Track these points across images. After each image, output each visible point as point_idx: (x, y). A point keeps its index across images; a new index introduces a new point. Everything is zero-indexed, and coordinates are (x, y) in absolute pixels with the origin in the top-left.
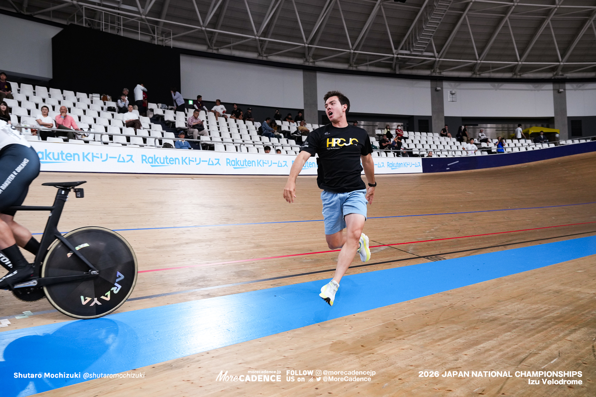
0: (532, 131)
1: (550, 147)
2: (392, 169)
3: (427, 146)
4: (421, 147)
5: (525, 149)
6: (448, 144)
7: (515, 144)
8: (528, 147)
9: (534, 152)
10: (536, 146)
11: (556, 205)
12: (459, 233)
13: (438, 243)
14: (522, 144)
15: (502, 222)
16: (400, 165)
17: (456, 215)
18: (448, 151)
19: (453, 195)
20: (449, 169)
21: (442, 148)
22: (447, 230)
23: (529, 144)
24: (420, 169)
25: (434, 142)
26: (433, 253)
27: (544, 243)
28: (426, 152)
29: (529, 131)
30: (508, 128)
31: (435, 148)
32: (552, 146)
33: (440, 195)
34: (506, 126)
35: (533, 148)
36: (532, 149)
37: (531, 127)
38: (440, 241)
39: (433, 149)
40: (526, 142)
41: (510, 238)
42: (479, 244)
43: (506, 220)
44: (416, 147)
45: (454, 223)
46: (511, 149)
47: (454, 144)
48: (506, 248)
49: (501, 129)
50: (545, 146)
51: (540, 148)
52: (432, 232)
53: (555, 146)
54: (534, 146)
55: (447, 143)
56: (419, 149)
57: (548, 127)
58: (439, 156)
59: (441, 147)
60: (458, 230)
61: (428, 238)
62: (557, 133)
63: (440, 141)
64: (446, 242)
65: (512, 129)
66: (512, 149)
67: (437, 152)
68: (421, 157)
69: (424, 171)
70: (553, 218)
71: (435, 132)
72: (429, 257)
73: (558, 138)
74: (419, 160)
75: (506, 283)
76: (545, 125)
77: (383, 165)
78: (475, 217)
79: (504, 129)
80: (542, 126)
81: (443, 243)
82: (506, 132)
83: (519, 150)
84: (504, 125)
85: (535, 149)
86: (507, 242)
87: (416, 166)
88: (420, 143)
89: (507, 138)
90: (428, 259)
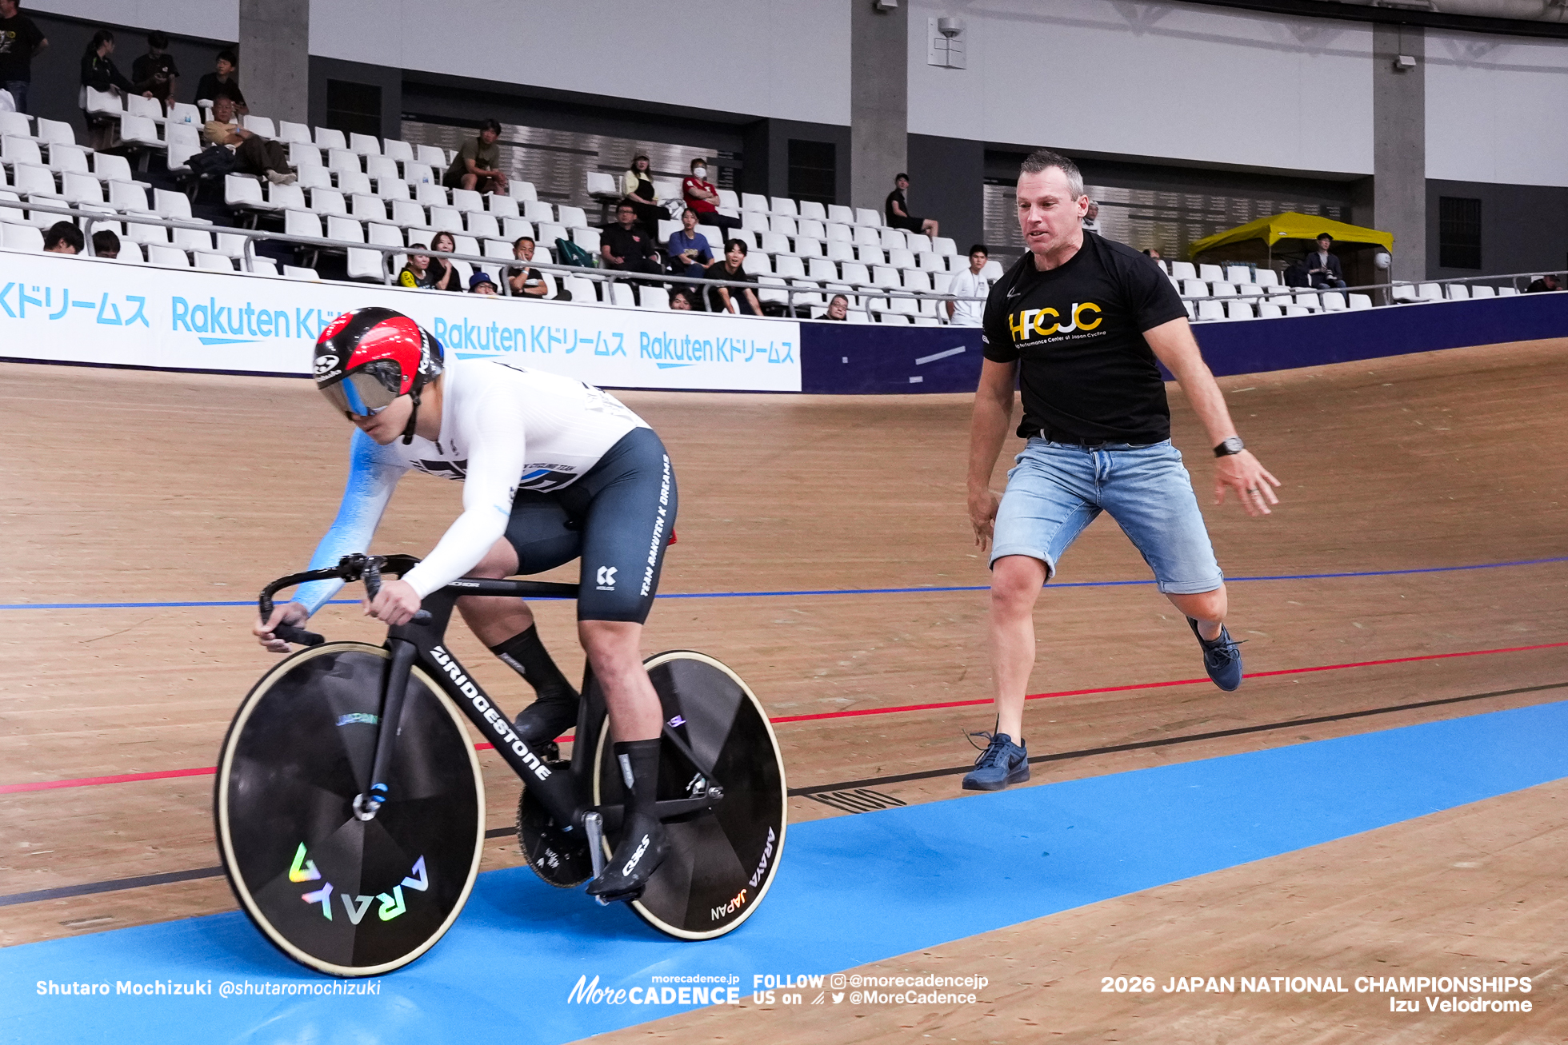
0: (1283, 235)
1: (1353, 309)
2: (661, 366)
3: (824, 270)
6: (918, 264)
7: (1210, 287)
8: (1262, 300)
9: (1286, 326)
10: (1294, 297)
11: (1370, 569)
12: (963, 682)
13: (868, 728)
14: (1238, 289)
15: (1147, 637)
16: (697, 349)
17: (948, 596)
18: (919, 296)
19: (938, 505)
20: (918, 379)
21: (893, 281)
23: (1265, 290)
24: (790, 376)
25: (856, 250)
26: (848, 774)
27: (1323, 735)
28: (820, 296)
29: (1268, 230)
30: (1183, 209)
31: (862, 278)
32: (1362, 303)
33: (880, 503)
34: (1172, 198)
35: (1284, 310)
36: (1278, 315)
37: (1276, 212)
38: (878, 719)
40: (1253, 278)
41: (1181, 714)
42: (1046, 736)
43: (1162, 630)
44: (774, 269)
45: (938, 635)
48: (1164, 755)
49: (1150, 213)
50: (1334, 302)
51: (1311, 310)
52: (842, 674)
53: (1373, 306)
54: (1286, 301)
55: (917, 257)
56: (789, 281)
57: (1346, 218)
58: (877, 316)
59: (887, 277)
60: (960, 667)
61: (825, 700)
62: (1380, 248)
63: (886, 248)
64: (904, 724)
65: (1198, 217)
67: (872, 296)
68: (799, 315)
69: (811, 383)
70: (1359, 625)
71: (864, 206)
72: (829, 794)
73: (1385, 270)
74: (789, 331)
75: (1167, 918)
76: (1336, 210)
77: (620, 347)
79: (1166, 214)
80: (1324, 213)
81: (890, 726)
82: (1174, 225)
83: (1227, 315)
84: (1164, 195)
85: (1290, 315)
86: (1168, 727)
87: (774, 357)
88: (792, 249)
89: (1174, 254)
90: (824, 800)
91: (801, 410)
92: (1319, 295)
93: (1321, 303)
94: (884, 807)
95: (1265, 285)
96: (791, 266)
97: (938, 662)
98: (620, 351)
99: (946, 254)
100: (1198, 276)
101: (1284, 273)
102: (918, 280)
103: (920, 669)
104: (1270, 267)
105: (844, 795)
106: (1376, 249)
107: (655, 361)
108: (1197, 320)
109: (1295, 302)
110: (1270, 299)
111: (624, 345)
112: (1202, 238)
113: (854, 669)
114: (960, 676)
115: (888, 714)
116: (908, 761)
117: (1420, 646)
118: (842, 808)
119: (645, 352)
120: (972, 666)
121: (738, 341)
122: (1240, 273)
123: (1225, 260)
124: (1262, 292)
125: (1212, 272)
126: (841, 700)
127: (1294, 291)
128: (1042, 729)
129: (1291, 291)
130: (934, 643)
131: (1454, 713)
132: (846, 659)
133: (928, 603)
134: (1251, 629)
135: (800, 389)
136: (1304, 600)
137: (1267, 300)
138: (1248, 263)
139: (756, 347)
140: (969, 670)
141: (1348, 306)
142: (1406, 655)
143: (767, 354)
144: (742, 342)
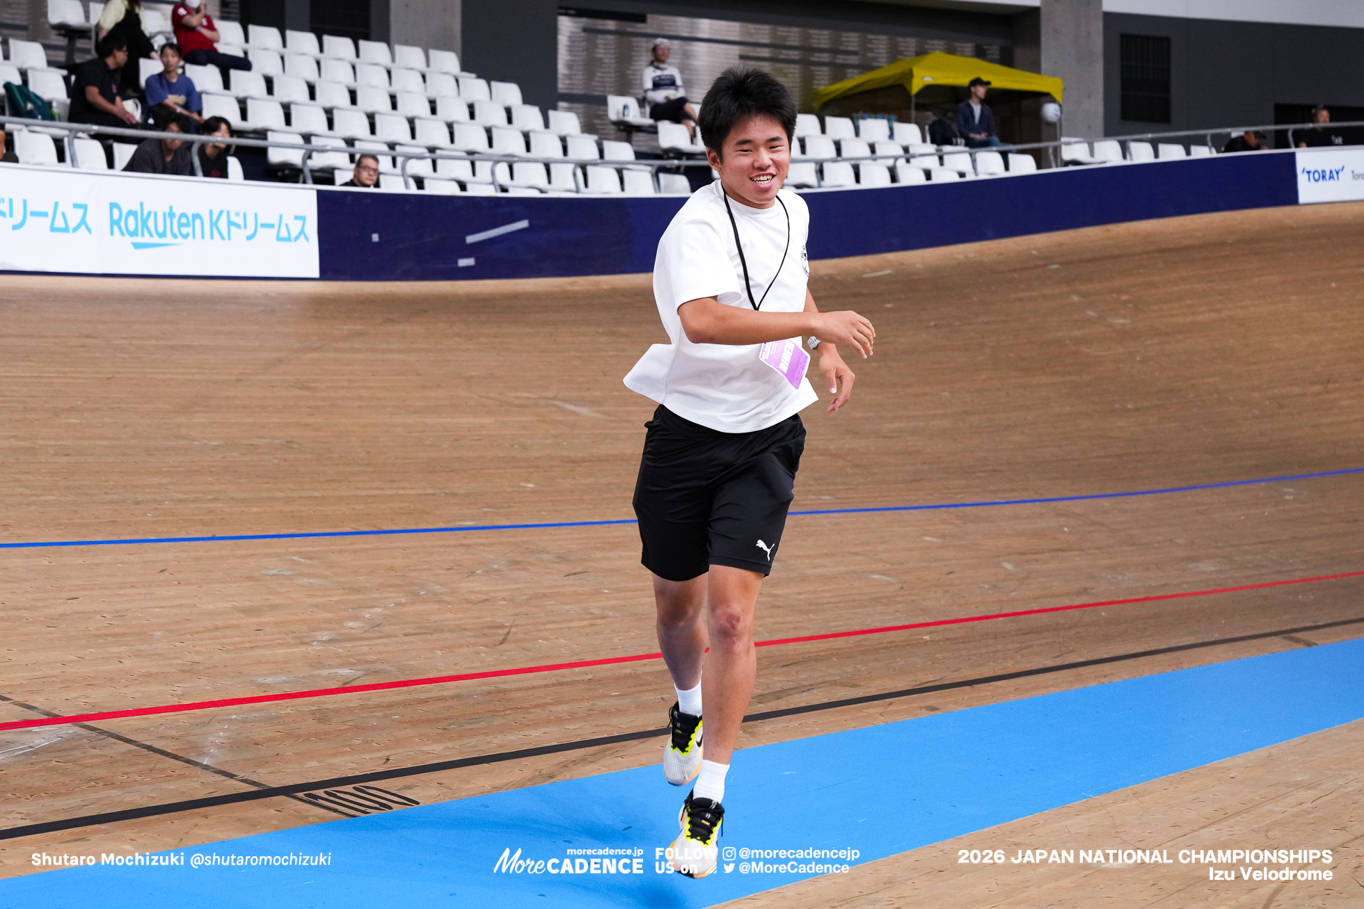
2: (137, 246)
3: (352, 123)
4: (317, 123)
5: (887, 175)
6: (472, 116)
8: (901, 163)
10: (941, 158)
11: (1026, 496)
12: (505, 646)
13: (378, 707)
14: (872, 148)
16: (183, 224)
17: (493, 536)
21: (441, 139)
22: (438, 630)
23: (906, 149)
25: (393, 98)
26: (346, 766)
28: (346, 157)
31: (400, 132)
32: (1024, 165)
35: (928, 175)
36: (920, 180)
39: (391, 139)
40: (891, 136)
42: (605, 712)
45: (477, 586)
46: (812, 168)
47: (510, 120)
48: (753, 734)
50: (989, 165)
51: (962, 175)
53: (1039, 167)
54: (932, 163)
55: (471, 108)
56: (307, 138)
58: (420, 182)
60: (502, 627)
61: (325, 672)
62: (1046, 97)
63: (433, 95)
64: (426, 701)
66: (820, 172)
67: (408, 157)
68: (316, 181)
69: (330, 269)
70: (1008, 566)
72: (320, 793)
73: (1052, 125)
77: (83, 221)
78: (599, 555)
81: (405, 704)
83: (858, 180)
85: (936, 179)
87: (284, 234)
88: (312, 96)
90: (313, 800)
91: (319, 302)
92: (971, 155)
93: (974, 167)
94: (390, 808)
95: (905, 143)
96: (310, 118)
97: (475, 620)
98: (83, 227)
99: (509, 103)
100: (823, 131)
101: (930, 129)
102: (472, 137)
103: (452, 631)
104: (913, 119)
105: (338, 794)
106: (1043, 99)
107: (129, 240)
108: (820, 186)
109: (942, 164)
110: (912, 161)
111: (88, 219)
112: (830, 84)
113: (365, 632)
114: (501, 638)
115: (405, 688)
116: (425, 748)
117: (1085, 591)
118: (335, 811)
119: (115, 228)
120: (517, 625)
121: (237, 214)
122: (875, 128)
123: (857, 111)
124: (901, 152)
125: (840, 126)
126: (345, 671)
127: (941, 150)
128: (601, 704)
129: (937, 150)
130: (473, 597)
131: (1121, 674)
132: (356, 618)
133: (468, 546)
134: (874, 572)
135: (317, 275)
136: (943, 536)
137: (908, 161)
138: (886, 116)
139: (260, 221)
140: (513, 630)
141: (1007, 168)
142: (1066, 602)
143: (275, 231)
144: (242, 215)
